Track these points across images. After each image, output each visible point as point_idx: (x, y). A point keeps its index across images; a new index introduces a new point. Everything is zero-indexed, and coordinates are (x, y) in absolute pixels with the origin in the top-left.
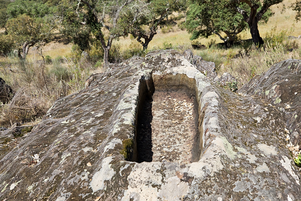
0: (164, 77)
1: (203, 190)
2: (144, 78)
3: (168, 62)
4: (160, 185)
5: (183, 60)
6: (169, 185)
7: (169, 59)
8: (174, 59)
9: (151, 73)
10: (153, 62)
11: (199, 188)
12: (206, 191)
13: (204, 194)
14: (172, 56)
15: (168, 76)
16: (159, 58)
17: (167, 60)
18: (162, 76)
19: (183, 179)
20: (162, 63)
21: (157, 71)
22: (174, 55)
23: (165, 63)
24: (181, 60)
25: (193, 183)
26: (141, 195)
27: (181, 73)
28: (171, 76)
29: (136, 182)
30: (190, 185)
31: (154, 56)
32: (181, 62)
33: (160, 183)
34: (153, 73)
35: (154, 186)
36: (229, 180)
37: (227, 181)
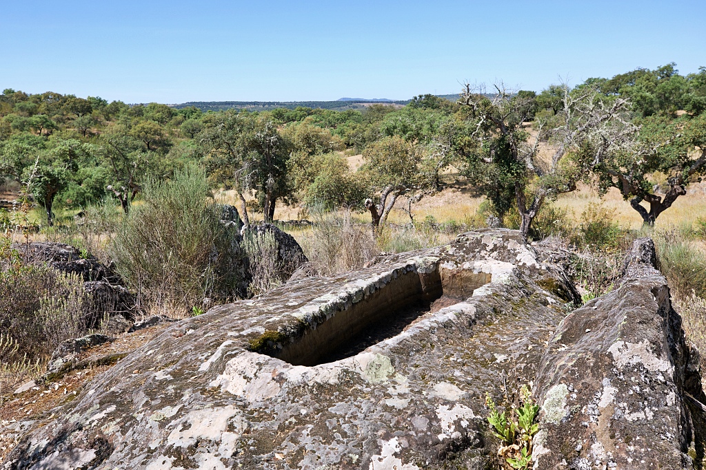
0: (459, 274)
1: (290, 395)
2: (416, 269)
3: (492, 250)
4: (251, 378)
5: (520, 251)
6: (259, 382)
7: (495, 245)
8: (504, 248)
9: (437, 264)
10: (465, 247)
11: (288, 392)
12: (294, 399)
13: (289, 400)
14: (502, 242)
15: (465, 274)
16: (478, 242)
17: (491, 246)
18: (455, 272)
19: (275, 378)
20: (479, 252)
21: (448, 262)
22: (507, 240)
23: (485, 252)
24: (517, 251)
25: (284, 385)
26: (230, 384)
27: (487, 272)
28: (469, 274)
29: (231, 369)
30: (281, 387)
31: (471, 237)
32: (516, 255)
33: (252, 376)
34: (441, 265)
35: (245, 377)
36: (332, 398)
37: (330, 398)
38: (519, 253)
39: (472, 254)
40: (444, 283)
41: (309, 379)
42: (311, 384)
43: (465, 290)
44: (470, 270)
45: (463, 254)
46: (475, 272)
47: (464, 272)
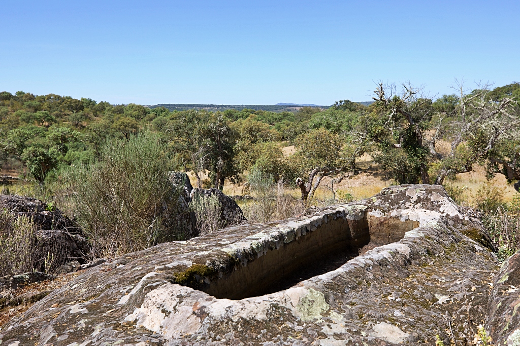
0: (386, 222)
1: (211, 332)
2: (345, 215)
3: (416, 202)
4: (170, 312)
5: (444, 203)
6: (178, 317)
7: (419, 197)
8: (428, 200)
9: (364, 212)
10: (390, 199)
11: (209, 329)
12: (216, 336)
13: (210, 337)
14: (425, 195)
15: (392, 222)
16: (403, 194)
17: (415, 199)
18: (382, 220)
19: (196, 311)
20: (404, 203)
21: (375, 210)
22: (430, 192)
23: (409, 204)
24: (441, 202)
25: (206, 320)
26: (148, 318)
27: (414, 220)
28: (396, 222)
29: (150, 301)
30: (201, 322)
31: (395, 190)
32: (439, 207)
33: (171, 309)
34: (369, 213)
35: (163, 311)
36: (259, 336)
37: (256, 336)
38: (442, 204)
39: (397, 206)
40: (372, 230)
41: (234, 314)
42: (235, 319)
43: (392, 237)
44: (397, 218)
45: (388, 205)
46: (403, 220)
47: (391, 220)
